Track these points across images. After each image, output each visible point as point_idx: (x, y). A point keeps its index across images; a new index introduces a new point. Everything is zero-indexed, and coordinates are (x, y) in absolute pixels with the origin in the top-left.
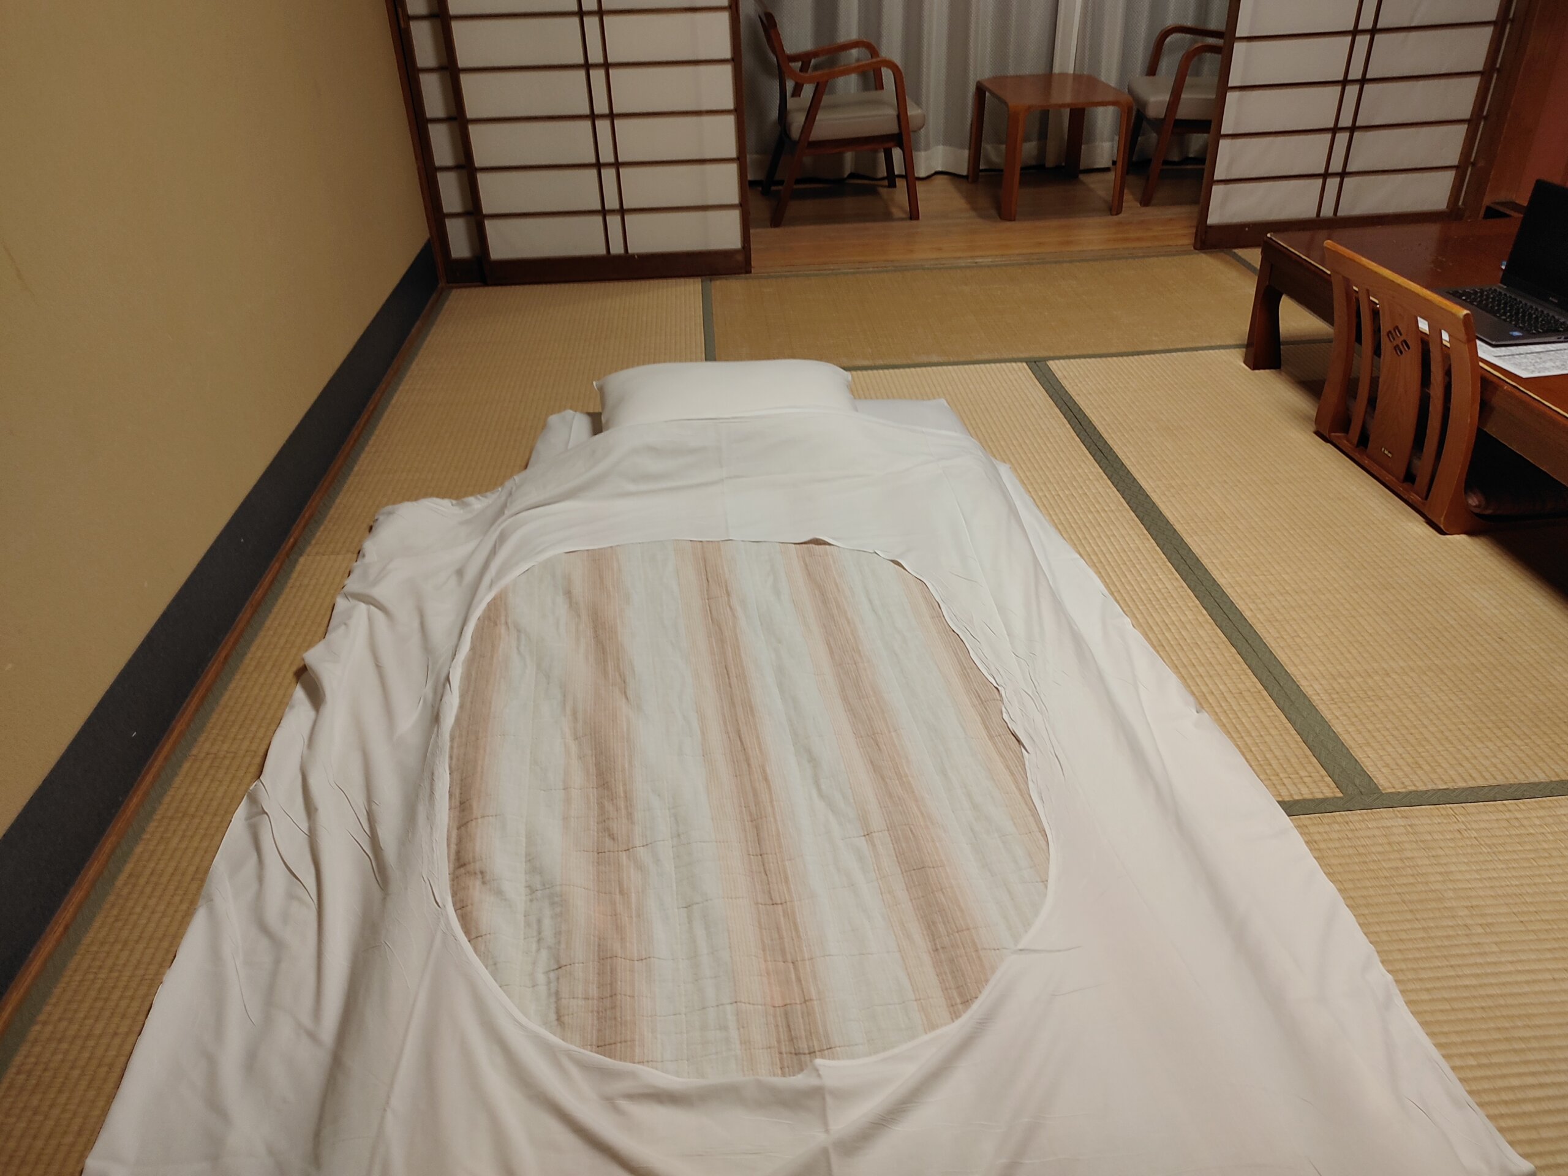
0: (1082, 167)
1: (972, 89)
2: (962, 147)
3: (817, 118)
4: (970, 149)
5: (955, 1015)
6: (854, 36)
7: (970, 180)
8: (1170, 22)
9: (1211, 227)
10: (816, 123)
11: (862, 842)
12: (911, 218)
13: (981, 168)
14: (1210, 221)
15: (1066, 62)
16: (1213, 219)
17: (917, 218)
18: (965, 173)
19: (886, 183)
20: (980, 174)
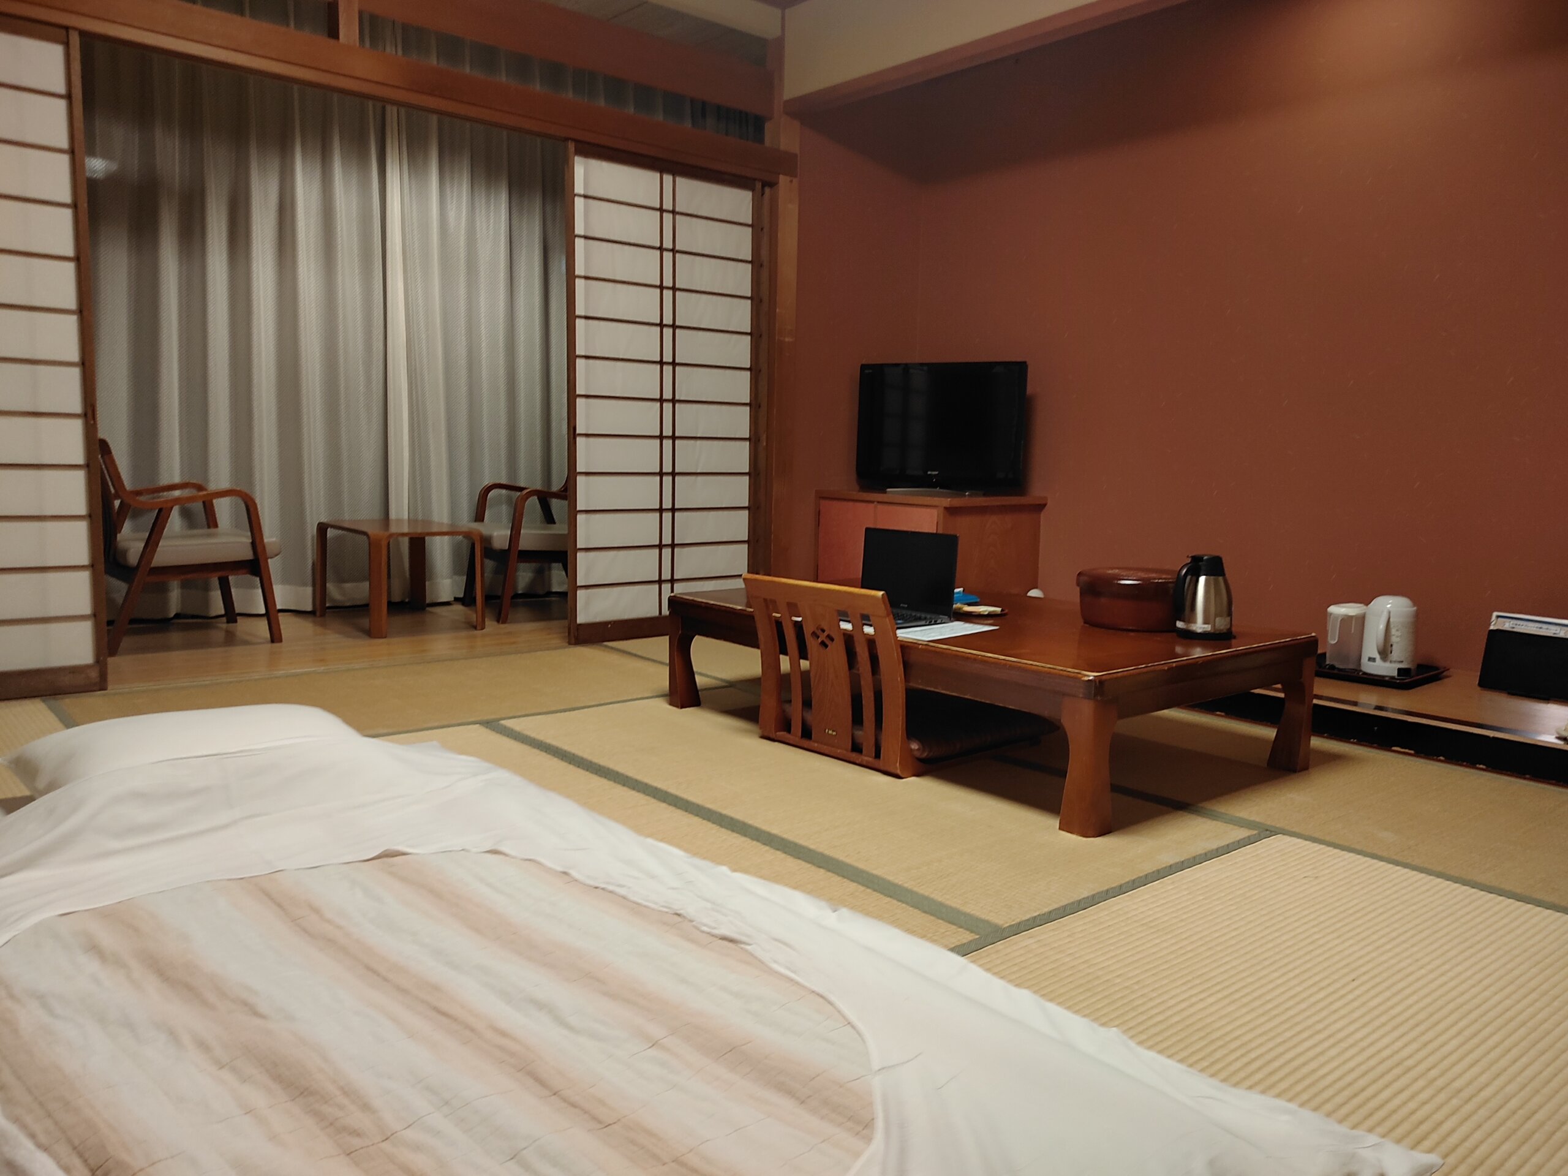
0: (428, 601)
1: (312, 531)
2: (305, 585)
3: (160, 544)
4: (314, 585)
5: (869, 1140)
6: (177, 479)
7: (318, 613)
8: (487, 481)
9: (580, 625)
10: (158, 549)
11: (652, 1052)
12: (272, 641)
13: (327, 605)
14: (579, 621)
15: (400, 509)
16: (581, 619)
17: (280, 640)
18: (309, 608)
19: (224, 619)
20: (327, 610)
